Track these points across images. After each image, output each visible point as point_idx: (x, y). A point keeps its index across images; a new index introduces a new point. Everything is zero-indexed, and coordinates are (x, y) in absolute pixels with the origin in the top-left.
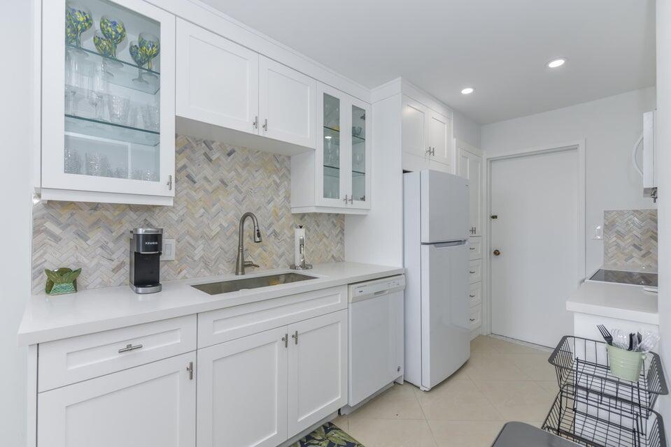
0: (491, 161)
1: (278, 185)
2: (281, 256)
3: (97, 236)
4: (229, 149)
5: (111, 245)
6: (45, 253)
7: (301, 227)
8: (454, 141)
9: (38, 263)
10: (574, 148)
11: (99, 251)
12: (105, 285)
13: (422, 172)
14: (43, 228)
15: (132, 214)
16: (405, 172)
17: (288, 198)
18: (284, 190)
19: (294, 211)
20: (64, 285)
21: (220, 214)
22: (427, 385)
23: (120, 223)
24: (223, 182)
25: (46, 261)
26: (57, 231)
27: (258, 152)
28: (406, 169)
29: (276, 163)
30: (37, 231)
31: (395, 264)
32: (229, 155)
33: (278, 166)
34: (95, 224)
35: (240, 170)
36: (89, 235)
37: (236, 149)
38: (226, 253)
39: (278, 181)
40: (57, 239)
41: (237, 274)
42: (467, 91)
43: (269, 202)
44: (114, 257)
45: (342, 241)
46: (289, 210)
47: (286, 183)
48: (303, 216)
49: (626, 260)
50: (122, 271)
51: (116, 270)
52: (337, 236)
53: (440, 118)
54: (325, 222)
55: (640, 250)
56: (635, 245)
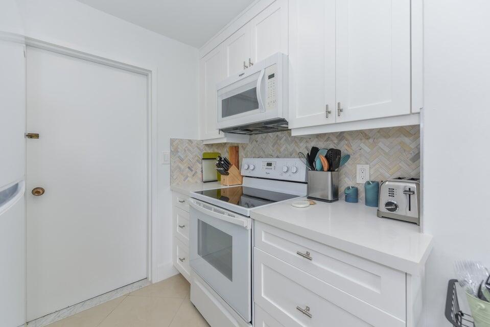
55: (192, 171)
56: (189, 168)
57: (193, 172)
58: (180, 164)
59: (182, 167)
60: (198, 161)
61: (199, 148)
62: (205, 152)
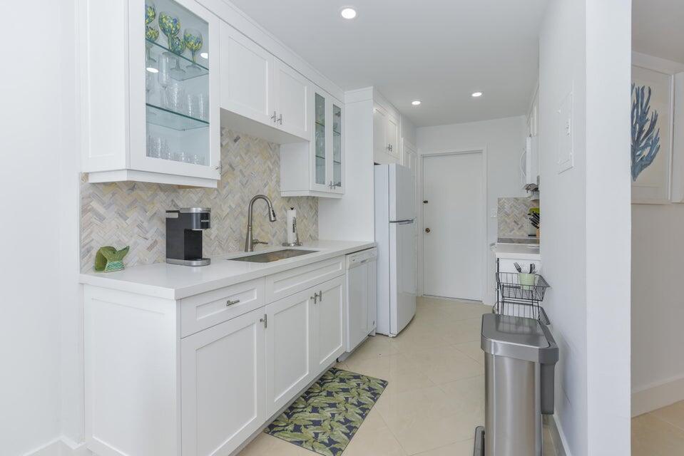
0: (424, 157)
1: (271, 170)
2: (274, 236)
3: (134, 215)
4: (235, 136)
5: (146, 224)
6: (91, 232)
7: (292, 209)
8: (402, 140)
9: (87, 241)
10: (480, 152)
11: (136, 230)
12: (141, 263)
13: (390, 165)
14: (90, 207)
15: (162, 194)
16: (375, 164)
17: (278, 182)
18: (275, 175)
19: (284, 194)
20: (115, 262)
21: (230, 196)
22: (395, 331)
23: (153, 203)
24: (231, 166)
25: (93, 240)
26: (101, 210)
27: (256, 139)
28: (377, 162)
29: (269, 150)
30: (85, 210)
31: (368, 239)
32: (235, 141)
33: (271, 152)
34: (132, 205)
35: (243, 156)
36: (128, 214)
37: (240, 136)
38: (234, 232)
39: (271, 167)
40: (102, 218)
41: (246, 250)
42: (416, 103)
43: (265, 185)
44: (148, 236)
45: (316, 222)
46: (279, 193)
47: (277, 169)
48: (289, 199)
49: (511, 232)
50: (155, 250)
51: (150, 248)
52: (313, 217)
53: (393, 120)
54: (304, 205)
55: (518, 224)
56: (515, 222)
57: (519, 226)
58: (506, 219)
59: (508, 221)
60: (524, 216)
61: (525, 205)
62: (532, 207)
